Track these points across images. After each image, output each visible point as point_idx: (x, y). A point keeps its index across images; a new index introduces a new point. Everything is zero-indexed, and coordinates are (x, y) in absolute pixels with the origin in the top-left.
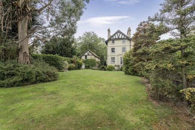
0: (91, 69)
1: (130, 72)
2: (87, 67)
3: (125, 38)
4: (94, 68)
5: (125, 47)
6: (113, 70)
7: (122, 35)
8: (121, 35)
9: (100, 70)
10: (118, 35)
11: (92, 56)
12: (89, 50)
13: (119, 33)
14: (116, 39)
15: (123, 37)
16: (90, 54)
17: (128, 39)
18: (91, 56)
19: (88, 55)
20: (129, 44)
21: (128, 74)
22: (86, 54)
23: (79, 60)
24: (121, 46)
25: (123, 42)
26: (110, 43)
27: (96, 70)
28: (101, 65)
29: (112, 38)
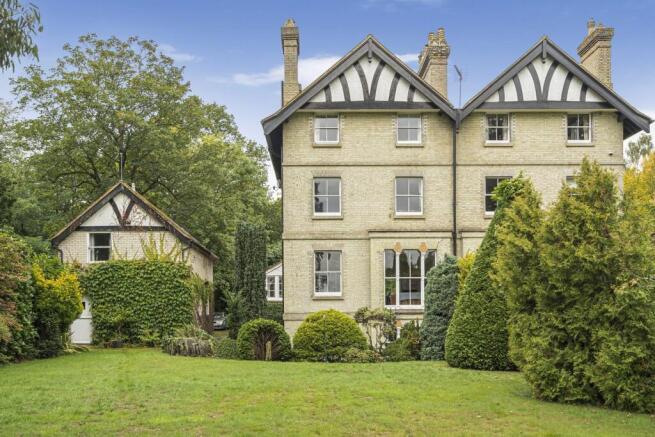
0: (151, 345)
1: (605, 383)
2: (113, 328)
3: (418, 105)
4: (180, 337)
5: (415, 171)
6: (351, 351)
7: (398, 76)
8: (386, 78)
9: (244, 356)
10: (362, 76)
11: (157, 235)
12: (133, 189)
13: (375, 65)
14: (348, 110)
15: (402, 94)
16: (138, 217)
17: (442, 114)
18: (147, 236)
19: (125, 226)
20: (449, 150)
21: (581, 402)
22: (105, 217)
23: (47, 273)
24: (387, 159)
25: (403, 133)
26: (301, 145)
27: (207, 352)
28: (249, 317)
29: (322, 99)
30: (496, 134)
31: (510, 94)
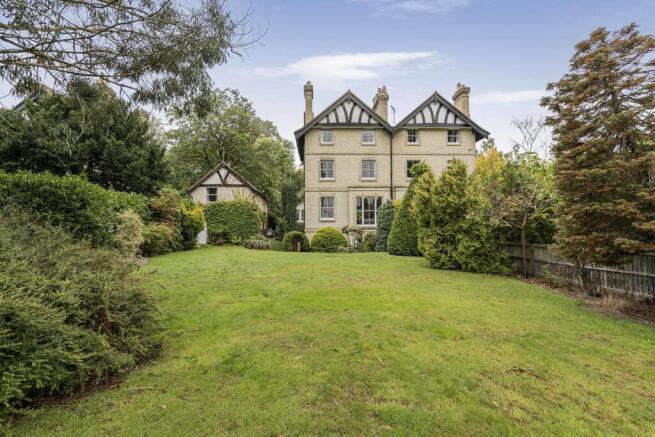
0: (237, 244)
1: (462, 260)
2: (218, 236)
3: (373, 125)
4: (253, 240)
5: (372, 157)
6: (340, 247)
7: (363, 110)
8: (357, 111)
9: (286, 249)
10: (345, 109)
11: (241, 189)
12: (229, 165)
13: (351, 105)
14: (337, 126)
15: (365, 119)
16: (231, 180)
17: (385, 129)
18: (235, 189)
19: (224, 184)
20: (388, 147)
21: (451, 269)
22: (215, 180)
23: (188, 208)
24: (358, 151)
25: (365, 139)
26: (314, 143)
27: (268, 248)
28: (288, 231)
29: (325, 121)
30: (412, 139)
31: (419, 120)
